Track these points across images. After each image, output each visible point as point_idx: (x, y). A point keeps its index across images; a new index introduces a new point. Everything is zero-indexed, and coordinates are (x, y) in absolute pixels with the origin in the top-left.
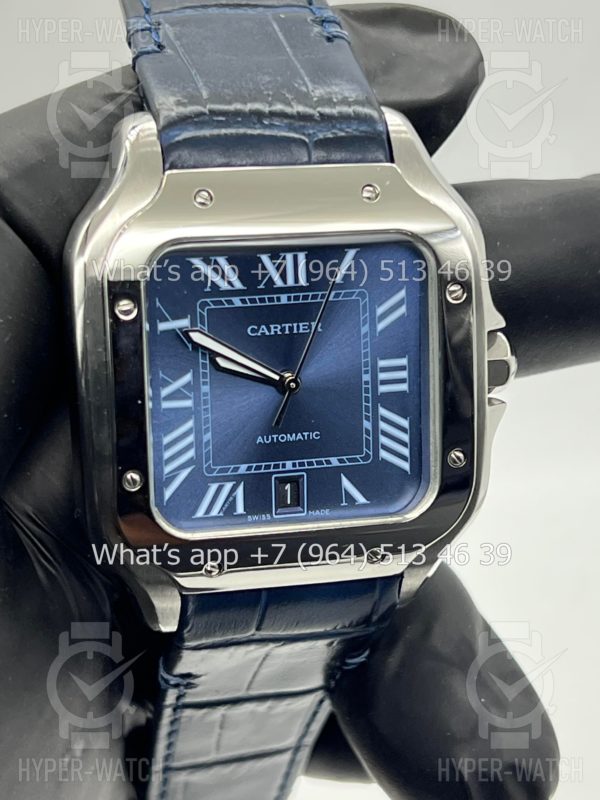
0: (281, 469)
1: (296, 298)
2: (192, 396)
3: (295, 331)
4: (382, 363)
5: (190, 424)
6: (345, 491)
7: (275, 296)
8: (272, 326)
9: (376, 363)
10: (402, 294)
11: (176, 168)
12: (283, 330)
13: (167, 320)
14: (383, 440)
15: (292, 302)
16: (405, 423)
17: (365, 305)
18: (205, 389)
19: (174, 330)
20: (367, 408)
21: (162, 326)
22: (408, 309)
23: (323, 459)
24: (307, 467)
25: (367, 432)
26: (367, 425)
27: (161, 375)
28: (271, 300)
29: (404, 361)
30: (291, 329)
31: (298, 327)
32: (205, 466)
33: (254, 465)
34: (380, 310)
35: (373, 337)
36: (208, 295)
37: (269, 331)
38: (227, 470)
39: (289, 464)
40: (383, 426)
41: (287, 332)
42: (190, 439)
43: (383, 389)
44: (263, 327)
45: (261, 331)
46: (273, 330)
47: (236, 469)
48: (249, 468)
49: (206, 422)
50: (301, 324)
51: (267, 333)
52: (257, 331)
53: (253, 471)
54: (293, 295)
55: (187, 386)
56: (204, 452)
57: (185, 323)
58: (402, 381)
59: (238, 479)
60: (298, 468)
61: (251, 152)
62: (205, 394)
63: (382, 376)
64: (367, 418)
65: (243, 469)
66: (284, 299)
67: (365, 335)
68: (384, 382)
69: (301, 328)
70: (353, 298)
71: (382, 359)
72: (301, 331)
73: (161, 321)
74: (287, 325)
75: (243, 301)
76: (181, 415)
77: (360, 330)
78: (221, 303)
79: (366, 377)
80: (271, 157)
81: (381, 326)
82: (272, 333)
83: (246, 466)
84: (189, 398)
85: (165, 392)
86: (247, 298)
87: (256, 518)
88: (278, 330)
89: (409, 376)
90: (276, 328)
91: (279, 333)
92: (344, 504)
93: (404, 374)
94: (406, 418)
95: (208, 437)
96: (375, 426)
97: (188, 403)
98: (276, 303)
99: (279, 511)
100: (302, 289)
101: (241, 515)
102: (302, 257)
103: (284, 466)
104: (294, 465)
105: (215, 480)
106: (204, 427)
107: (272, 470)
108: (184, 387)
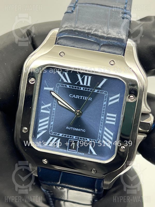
0: (72, 138)
1: (86, 89)
2: (50, 110)
3: (84, 99)
4: (108, 114)
5: (48, 118)
6: (90, 149)
7: (79, 87)
8: (77, 96)
9: (106, 114)
10: (118, 95)
11: (58, 44)
12: (80, 97)
13: (47, 87)
14: (104, 137)
15: (84, 90)
16: (112, 134)
17: (106, 96)
18: (54, 109)
19: (48, 90)
20: (101, 126)
21: (45, 88)
22: (119, 100)
23: (85, 138)
24: (80, 139)
25: (100, 134)
26: (100, 132)
27: (42, 102)
28: (78, 88)
29: (115, 116)
30: (82, 98)
31: (85, 98)
32: (50, 131)
33: (64, 135)
34: (111, 99)
35: (107, 106)
36: (60, 82)
37: (76, 97)
38: (56, 134)
39: (74, 137)
40: (105, 133)
41: (81, 98)
42: (47, 122)
43: (107, 122)
44: (74, 95)
45: (73, 96)
46: (77, 97)
47: (59, 134)
48: (63, 135)
49: (53, 119)
50: (86, 97)
51: (75, 97)
52: (72, 96)
53: (63, 136)
54: (85, 88)
55: (49, 107)
56: (50, 127)
57: (52, 89)
58: (113, 121)
59: (59, 137)
60: (77, 139)
61: (81, 44)
62: (54, 111)
63: (107, 118)
64: (101, 130)
65: (61, 135)
66: (82, 89)
67: (105, 105)
68: (108, 120)
69: (86, 98)
70: (103, 93)
71: (108, 113)
72: (85, 99)
73: (45, 87)
74: (81, 97)
75: (70, 87)
76: (46, 115)
77: (103, 103)
78: (63, 86)
79: (102, 117)
80: (87, 47)
81: (110, 103)
82: (77, 98)
83: (62, 134)
84: (49, 111)
85: (42, 107)
86: (71, 86)
87: (62, 150)
88: (78, 97)
89: (116, 120)
90: (78, 96)
91: (79, 98)
92: (89, 153)
93: (114, 119)
94: (113, 133)
95: (52, 123)
96: (103, 133)
97: (49, 112)
98: (79, 89)
99: (69, 150)
100: (88, 87)
101: (58, 148)
102: (90, 77)
103: (73, 137)
104: (76, 138)
105: (52, 136)
106: (51, 120)
107: (69, 137)
108: (48, 107)
